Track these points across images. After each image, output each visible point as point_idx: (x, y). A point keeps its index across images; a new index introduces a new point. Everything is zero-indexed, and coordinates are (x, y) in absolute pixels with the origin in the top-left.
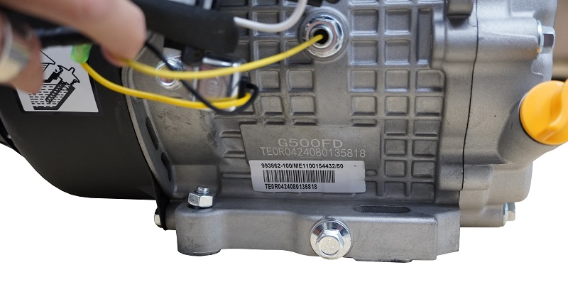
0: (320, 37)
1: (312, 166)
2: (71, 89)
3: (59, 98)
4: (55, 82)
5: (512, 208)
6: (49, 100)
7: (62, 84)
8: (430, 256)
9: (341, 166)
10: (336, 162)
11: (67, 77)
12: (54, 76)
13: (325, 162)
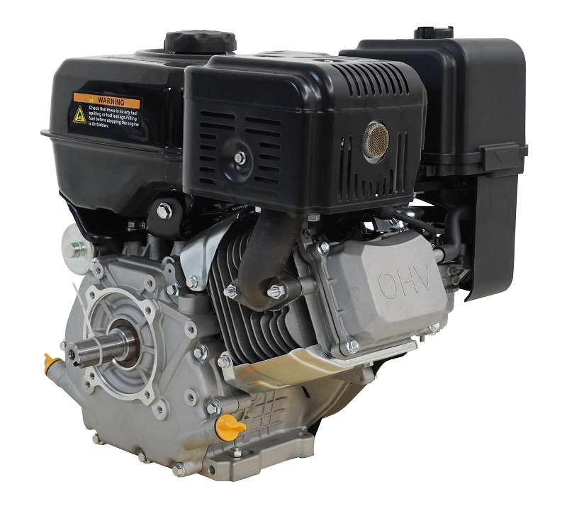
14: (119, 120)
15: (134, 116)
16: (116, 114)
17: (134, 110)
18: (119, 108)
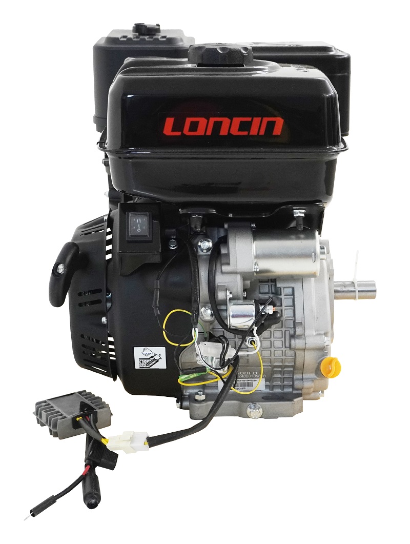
0: (253, 343)
1: (244, 381)
2: (158, 361)
3: (151, 364)
4: (152, 359)
5: (323, 392)
6: (147, 365)
7: (154, 360)
8: (291, 415)
9: (256, 380)
10: (254, 379)
11: (157, 357)
12: (152, 357)
13: (249, 379)
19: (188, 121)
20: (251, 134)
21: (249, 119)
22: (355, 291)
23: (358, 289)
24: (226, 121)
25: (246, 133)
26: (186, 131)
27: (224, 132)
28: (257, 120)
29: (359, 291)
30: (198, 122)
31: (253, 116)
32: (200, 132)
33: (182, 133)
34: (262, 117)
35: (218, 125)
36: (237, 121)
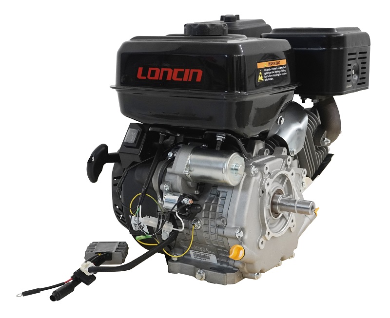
10: (209, 254)
14: (278, 73)
15: (284, 69)
16: (276, 70)
17: (284, 66)
18: (278, 67)
19: (150, 69)
20: (184, 80)
21: (183, 70)
22: (294, 207)
23: (296, 205)
24: (170, 70)
25: (180, 80)
26: (149, 77)
27: (169, 78)
28: (187, 71)
29: (297, 207)
30: (155, 71)
31: (185, 68)
32: (156, 78)
33: (147, 78)
34: (190, 68)
35: (166, 73)
36: (176, 71)
